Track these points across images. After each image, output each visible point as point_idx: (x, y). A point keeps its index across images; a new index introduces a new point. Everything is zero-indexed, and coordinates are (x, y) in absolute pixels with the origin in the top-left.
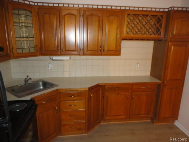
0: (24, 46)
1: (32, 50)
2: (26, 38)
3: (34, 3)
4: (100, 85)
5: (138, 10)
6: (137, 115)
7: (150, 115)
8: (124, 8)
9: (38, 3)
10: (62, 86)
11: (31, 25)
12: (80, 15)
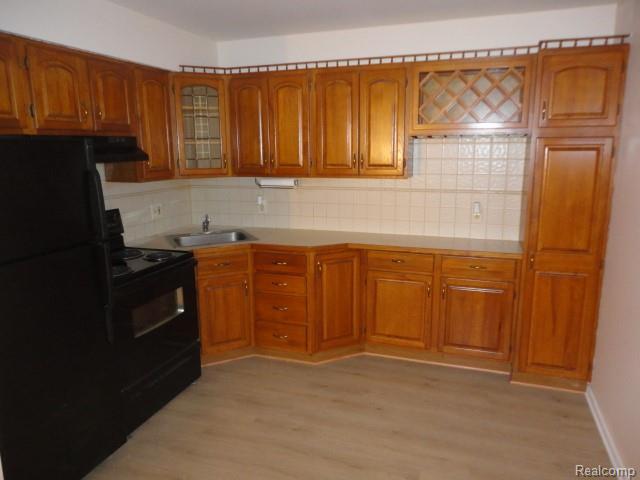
0: (200, 155)
1: (217, 164)
2: (204, 139)
3: (225, 69)
4: (350, 247)
5: (451, 60)
6: (461, 346)
7: (500, 354)
8: (411, 59)
9: (231, 69)
10: (264, 241)
11: (216, 114)
12: (310, 87)
